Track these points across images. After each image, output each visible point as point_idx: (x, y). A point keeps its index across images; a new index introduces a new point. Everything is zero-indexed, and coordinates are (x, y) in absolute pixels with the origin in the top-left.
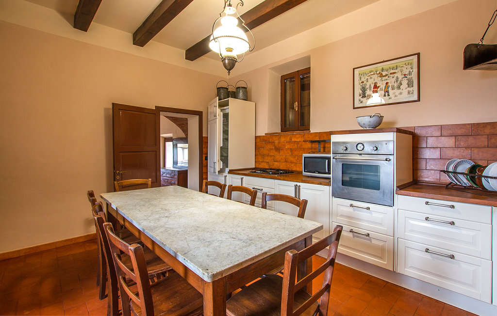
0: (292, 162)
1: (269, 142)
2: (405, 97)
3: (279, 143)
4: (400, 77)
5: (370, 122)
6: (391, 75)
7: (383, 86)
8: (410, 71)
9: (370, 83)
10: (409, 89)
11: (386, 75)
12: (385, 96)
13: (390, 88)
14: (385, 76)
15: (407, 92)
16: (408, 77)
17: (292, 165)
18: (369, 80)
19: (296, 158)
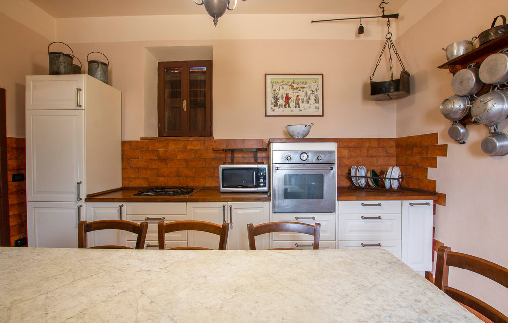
0: (187, 177)
1: (148, 150)
2: (312, 111)
3: (166, 151)
4: (309, 92)
5: (304, 131)
6: (301, 89)
7: (294, 98)
8: (316, 89)
9: (282, 93)
10: (315, 104)
11: (297, 88)
12: (296, 107)
13: (300, 101)
14: (295, 89)
15: (314, 107)
16: (315, 93)
17: (189, 180)
18: (281, 90)
19: (195, 171)
